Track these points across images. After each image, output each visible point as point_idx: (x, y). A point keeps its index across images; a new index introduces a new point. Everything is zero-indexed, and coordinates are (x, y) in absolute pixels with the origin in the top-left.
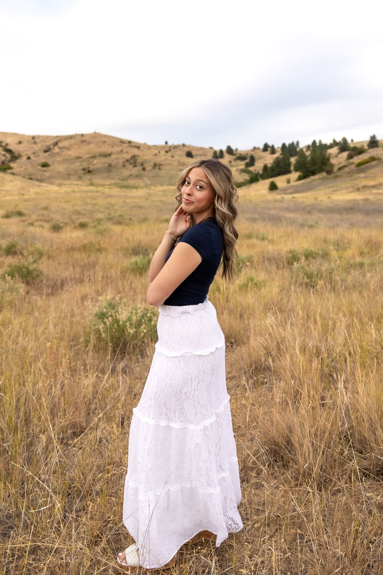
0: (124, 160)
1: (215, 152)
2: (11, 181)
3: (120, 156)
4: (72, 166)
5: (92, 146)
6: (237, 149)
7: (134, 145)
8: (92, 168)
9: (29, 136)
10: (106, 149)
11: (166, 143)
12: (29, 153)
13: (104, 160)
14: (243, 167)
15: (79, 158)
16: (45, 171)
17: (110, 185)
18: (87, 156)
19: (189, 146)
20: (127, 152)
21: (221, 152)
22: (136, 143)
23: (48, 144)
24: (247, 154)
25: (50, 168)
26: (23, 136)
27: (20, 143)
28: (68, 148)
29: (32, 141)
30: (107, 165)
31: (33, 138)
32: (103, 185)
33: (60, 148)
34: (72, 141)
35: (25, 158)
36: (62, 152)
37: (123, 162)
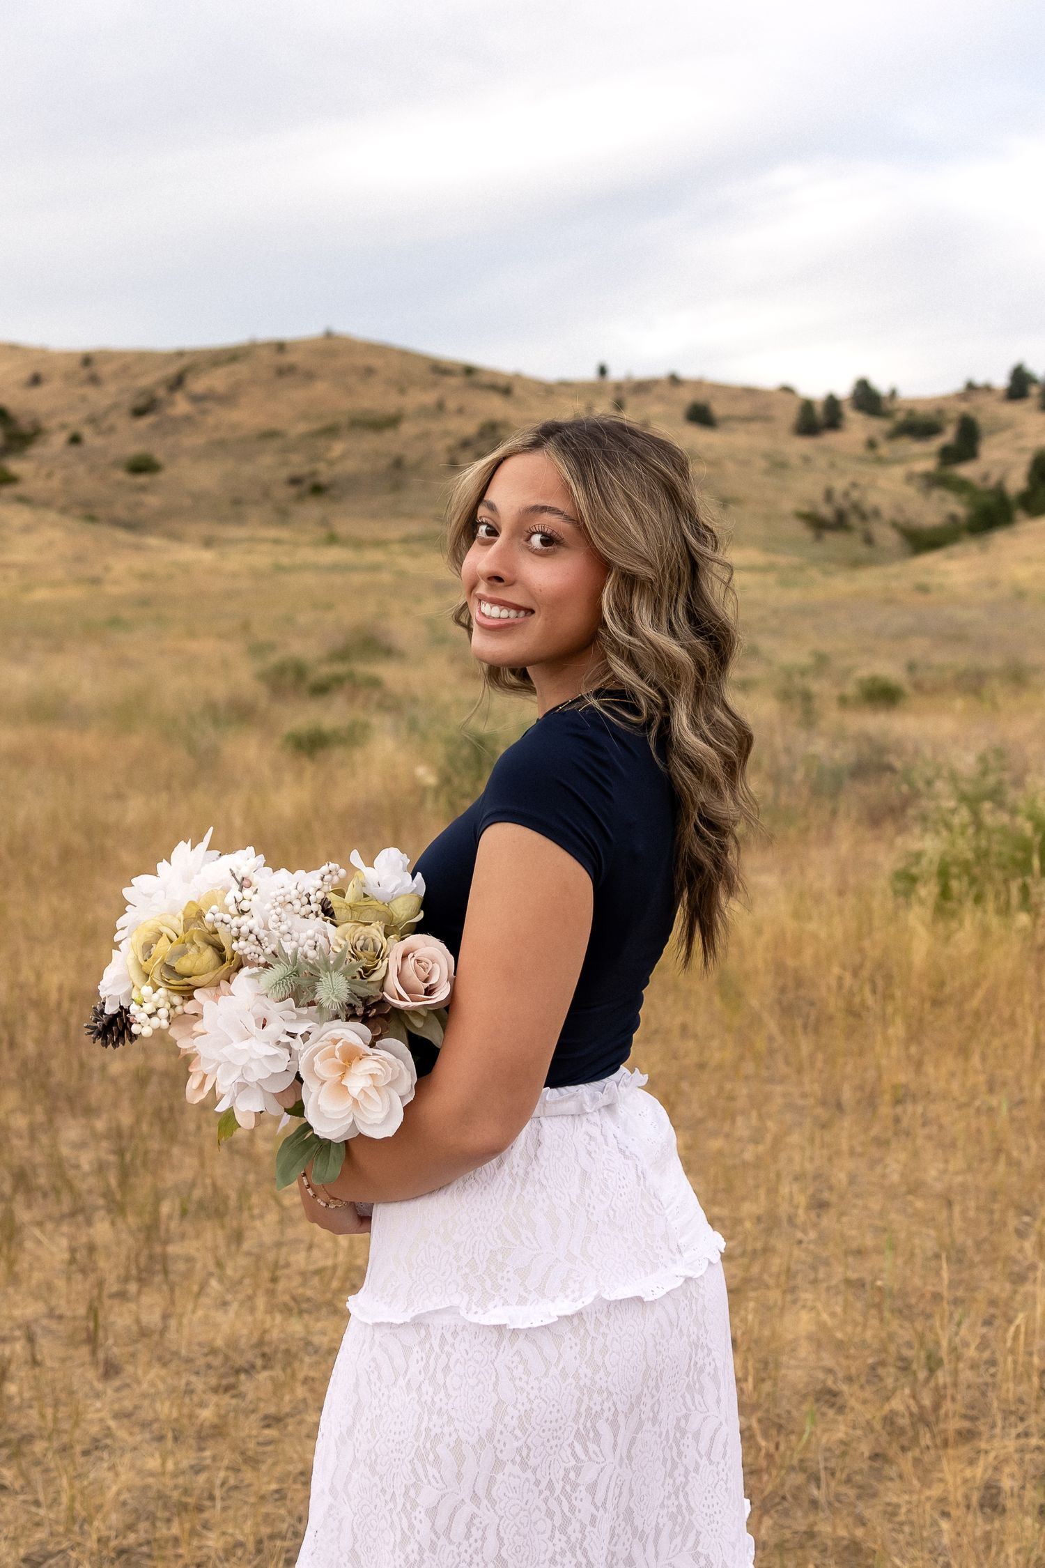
0: (450, 441)
1: (807, 406)
2: (27, 529)
3: (435, 426)
4: (248, 470)
5: (320, 388)
6: (893, 394)
7: (485, 379)
8: (325, 474)
9: (68, 355)
10: (376, 399)
11: (603, 371)
12: (74, 420)
13: (371, 442)
14: (928, 465)
15: (270, 435)
16: (143, 489)
17: (405, 540)
18: (302, 427)
19: (698, 384)
20: (460, 411)
21: (832, 404)
22: (495, 374)
23: (145, 382)
24: (940, 412)
25: (161, 477)
26: (44, 355)
27: (36, 380)
28: (227, 399)
29: (84, 373)
30: (384, 463)
31: (87, 360)
32: (379, 544)
33: (196, 399)
34: (241, 370)
35: (58, 440)
36: (204, 412)
37: (450, 450)
